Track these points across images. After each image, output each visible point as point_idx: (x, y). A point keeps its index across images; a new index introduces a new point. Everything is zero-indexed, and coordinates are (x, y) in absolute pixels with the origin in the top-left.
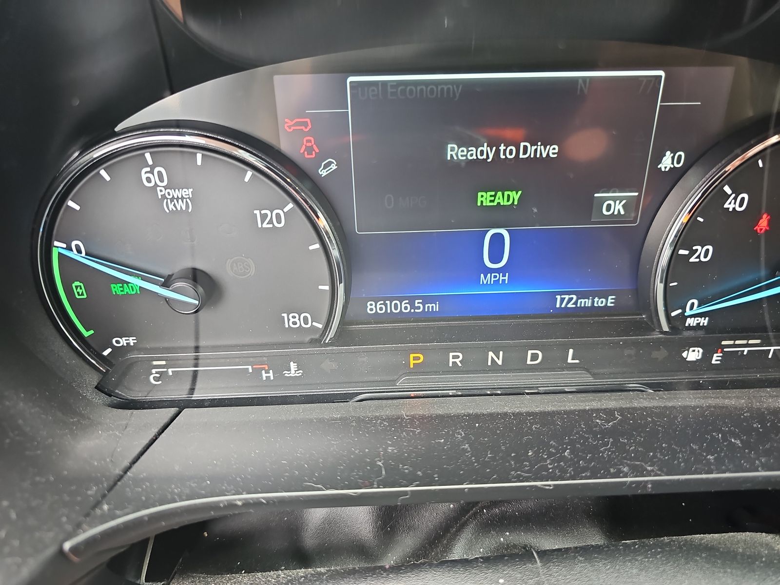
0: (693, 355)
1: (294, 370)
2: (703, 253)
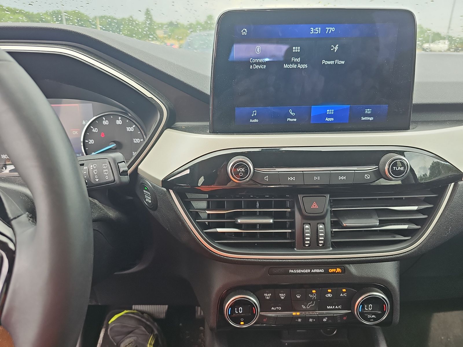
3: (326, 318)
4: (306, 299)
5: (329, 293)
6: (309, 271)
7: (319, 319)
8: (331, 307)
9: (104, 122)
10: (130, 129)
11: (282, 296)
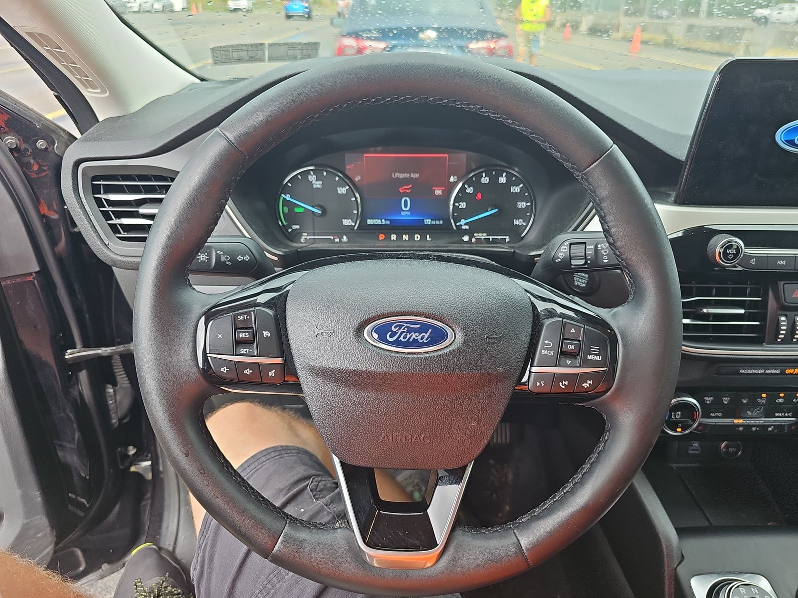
0: (466, 238)
1: (345, 239)
2: (463, 205)
3: (772, 427)
4: (753, 404)
5: (781, 397)
6: (763, 371)
7: (764, 427)
8: (780, 415)
9: (483, 179)
10: (515, 189)
11: (726, 400)
